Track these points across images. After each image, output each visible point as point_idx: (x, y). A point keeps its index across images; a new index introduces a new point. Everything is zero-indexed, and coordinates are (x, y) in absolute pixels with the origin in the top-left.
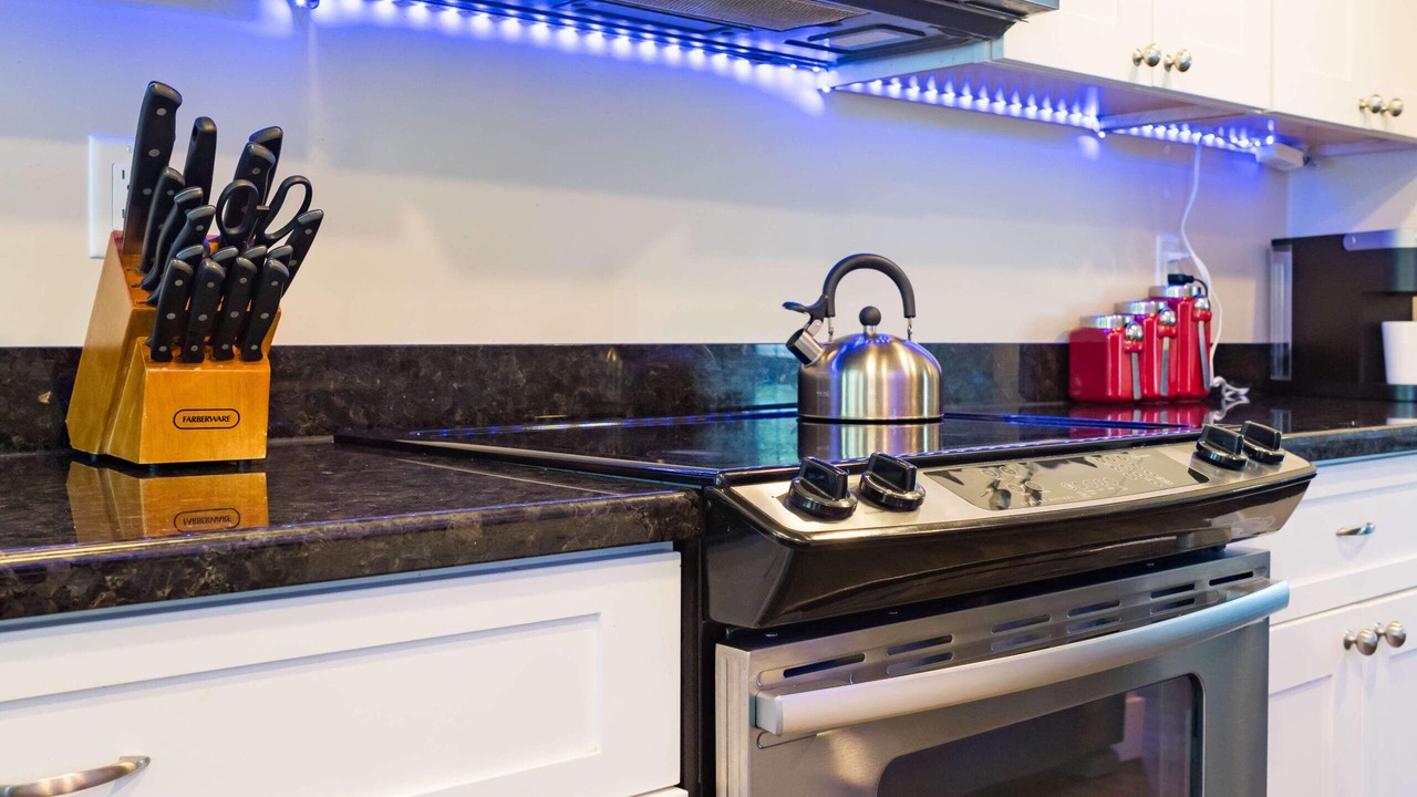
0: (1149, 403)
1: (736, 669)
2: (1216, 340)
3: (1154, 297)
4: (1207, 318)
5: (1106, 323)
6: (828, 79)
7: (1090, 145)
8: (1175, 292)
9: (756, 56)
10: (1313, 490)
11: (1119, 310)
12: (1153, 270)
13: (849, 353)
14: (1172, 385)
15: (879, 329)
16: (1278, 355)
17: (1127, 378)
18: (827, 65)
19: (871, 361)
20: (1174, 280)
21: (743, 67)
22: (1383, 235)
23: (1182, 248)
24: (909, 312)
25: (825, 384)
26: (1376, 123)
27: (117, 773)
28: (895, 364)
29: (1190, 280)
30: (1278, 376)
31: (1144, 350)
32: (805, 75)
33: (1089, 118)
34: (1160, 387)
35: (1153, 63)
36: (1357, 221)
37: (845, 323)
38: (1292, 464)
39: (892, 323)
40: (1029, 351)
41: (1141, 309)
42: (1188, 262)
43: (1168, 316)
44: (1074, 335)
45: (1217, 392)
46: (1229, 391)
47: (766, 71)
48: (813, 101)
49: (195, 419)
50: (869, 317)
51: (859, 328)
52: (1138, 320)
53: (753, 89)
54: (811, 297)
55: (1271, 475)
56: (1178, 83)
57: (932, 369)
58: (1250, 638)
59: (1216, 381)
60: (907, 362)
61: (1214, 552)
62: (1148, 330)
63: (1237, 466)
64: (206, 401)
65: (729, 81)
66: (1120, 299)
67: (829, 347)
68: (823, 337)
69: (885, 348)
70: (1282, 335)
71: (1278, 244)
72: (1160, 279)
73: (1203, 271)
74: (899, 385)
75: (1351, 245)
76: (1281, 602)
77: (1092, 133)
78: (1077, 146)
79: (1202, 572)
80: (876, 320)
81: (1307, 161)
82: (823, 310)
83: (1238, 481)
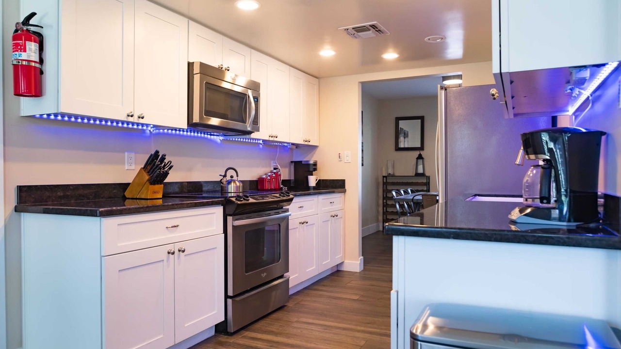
0: (271, 190)
1: (230, 219)
2: (282, 179)
3: (271, 172)
4: (280, 175)
5: (264, 177)
6: (221, 138)
7: (261, 146)
8: (275, 171)
9: (211, 135)
10: (293, 201)
11: (266, 174)
12: (271, 167)
13: (229, 182)
14: (275, 187)
15: (233, 179)
16: (292, 182)
17: (267, 186)
18: (221, 136)
19: (232, 184)
20: (275, 169)
21: (209, 136)
22: (308, 161)
23: (276, 163)
24: (237, 176)
25: (226, 187)
26: (306, 143)
27: (175, 226)
28: (236, 184)
29: (277, 169)
30: (292, 185)
31: (270, 181)
32: (218, 137)
33: (261, 142)
34: (273, 187)
35: (272, 137)
36: (304, 159)
37: (228, 178)
38: (291, 196)
39: (235, 178)
40: (251, 182)
41: (270, 174)
42: (277, 166)
43: (274, 175)
44: (258, 179)
45: (282, 188)
46: (284, 188)
47: (212, 137)
48: (219, 141)
49: (155, 192)
50: (232, 177)
51: (230, 179)
52: (269, 176)
53: (210, 140)
54: (223, 174)
55: (288, 198)
56: (276, 139)
57: (241, 184)
58: (286, 219)
59: (282, 186)
60: (238, 184)
61: (282, 208)
62: (271, 178)
63: (284, 196)
64: (156, 190)
65: (207, 139)
66: (266, 172)
67: (226, 181)
68: (225, 180)
69: (234, 181)
70: (292, 178)
71: (292, 162)
72: (272, 169)
73: (279, 167)
74: (237, 187)
75: (303, 163)
76: (290, 215)
77: (261, 144)
78: (259, 146)
79: (280, 211)
80: (233, 177)
81: (296, 147)
82: (225, 176)
83: (285, 198)
